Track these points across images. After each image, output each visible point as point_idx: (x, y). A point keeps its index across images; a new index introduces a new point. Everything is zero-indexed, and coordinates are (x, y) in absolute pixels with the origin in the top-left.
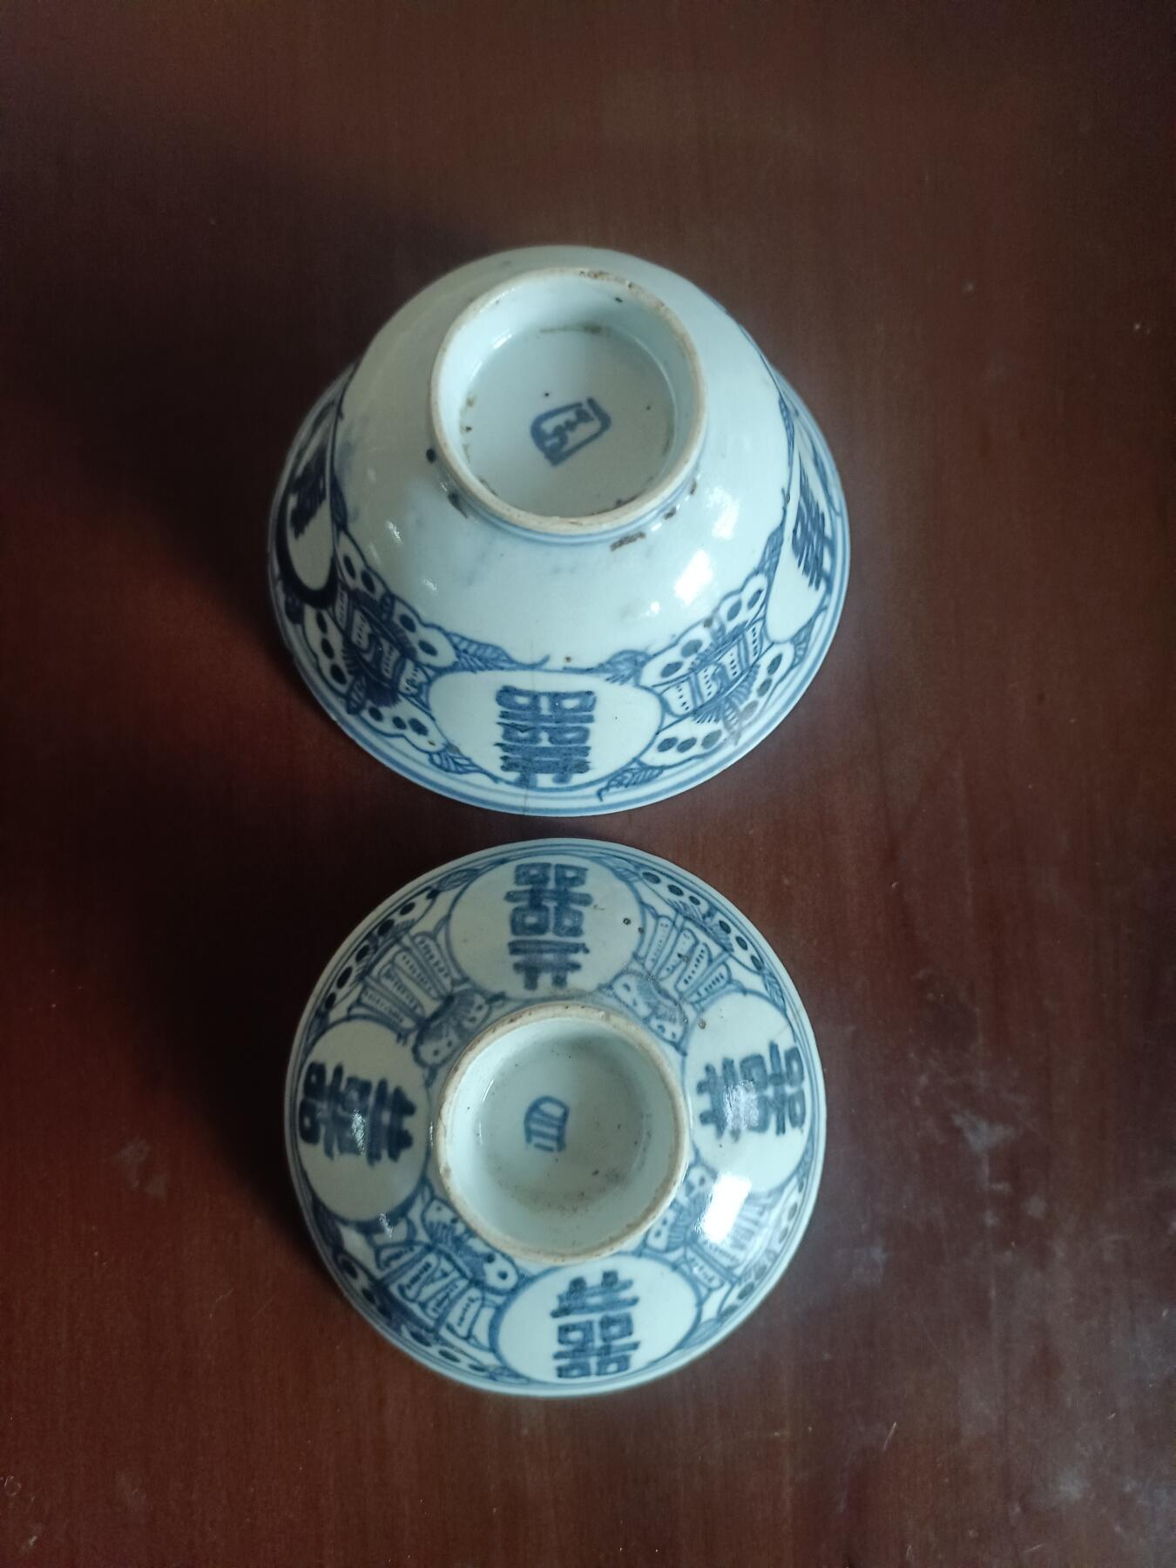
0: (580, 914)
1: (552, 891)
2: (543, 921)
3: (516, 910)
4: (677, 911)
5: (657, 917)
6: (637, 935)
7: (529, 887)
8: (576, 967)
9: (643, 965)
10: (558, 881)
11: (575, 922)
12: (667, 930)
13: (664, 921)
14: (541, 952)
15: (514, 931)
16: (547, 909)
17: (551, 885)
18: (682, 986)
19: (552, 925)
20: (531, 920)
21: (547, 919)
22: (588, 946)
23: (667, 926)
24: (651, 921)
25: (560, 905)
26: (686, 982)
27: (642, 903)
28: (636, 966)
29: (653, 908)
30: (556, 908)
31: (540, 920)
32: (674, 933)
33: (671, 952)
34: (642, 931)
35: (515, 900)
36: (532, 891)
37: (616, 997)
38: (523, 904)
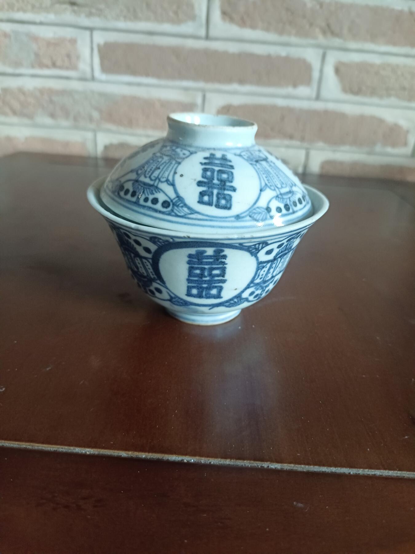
0: (203, 177)
1: (215, 188)
2: (219, 175)
3: (232, 182)
4: (157, 187)
5: (167, 181)
6: (177, 171)
7: (226, 192)
8: (205, 158)
9: (176, 161)
10: (212, 193)
11: (206, 174)
12: (163, 176)
13: (164, 180)
14: (221, 164)
15: (232, 173)
16: (218, 179)
17: (215, 192)
18: (160, 160)
19: (216, 173)
20: (225, 176)
21: (218, 175)
22: (200, 165)
23: (163, 178)
24: (170, 178)
25: (212, 181)
26: (158, 161)
27: (173, 185)
28: (179, 160)
29: (168, 184)
30: (213, 179)
31: (221, 175)
32: (160, 177)
33: (162, 170)
34: (175, 173)
35: (232, 187)
36: (224, 189)
37: (189, 151)
38: (228, 184)
